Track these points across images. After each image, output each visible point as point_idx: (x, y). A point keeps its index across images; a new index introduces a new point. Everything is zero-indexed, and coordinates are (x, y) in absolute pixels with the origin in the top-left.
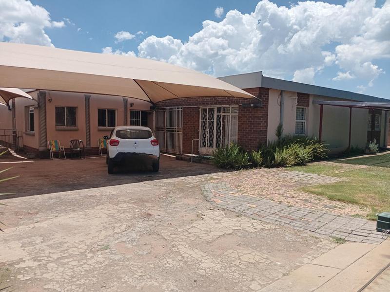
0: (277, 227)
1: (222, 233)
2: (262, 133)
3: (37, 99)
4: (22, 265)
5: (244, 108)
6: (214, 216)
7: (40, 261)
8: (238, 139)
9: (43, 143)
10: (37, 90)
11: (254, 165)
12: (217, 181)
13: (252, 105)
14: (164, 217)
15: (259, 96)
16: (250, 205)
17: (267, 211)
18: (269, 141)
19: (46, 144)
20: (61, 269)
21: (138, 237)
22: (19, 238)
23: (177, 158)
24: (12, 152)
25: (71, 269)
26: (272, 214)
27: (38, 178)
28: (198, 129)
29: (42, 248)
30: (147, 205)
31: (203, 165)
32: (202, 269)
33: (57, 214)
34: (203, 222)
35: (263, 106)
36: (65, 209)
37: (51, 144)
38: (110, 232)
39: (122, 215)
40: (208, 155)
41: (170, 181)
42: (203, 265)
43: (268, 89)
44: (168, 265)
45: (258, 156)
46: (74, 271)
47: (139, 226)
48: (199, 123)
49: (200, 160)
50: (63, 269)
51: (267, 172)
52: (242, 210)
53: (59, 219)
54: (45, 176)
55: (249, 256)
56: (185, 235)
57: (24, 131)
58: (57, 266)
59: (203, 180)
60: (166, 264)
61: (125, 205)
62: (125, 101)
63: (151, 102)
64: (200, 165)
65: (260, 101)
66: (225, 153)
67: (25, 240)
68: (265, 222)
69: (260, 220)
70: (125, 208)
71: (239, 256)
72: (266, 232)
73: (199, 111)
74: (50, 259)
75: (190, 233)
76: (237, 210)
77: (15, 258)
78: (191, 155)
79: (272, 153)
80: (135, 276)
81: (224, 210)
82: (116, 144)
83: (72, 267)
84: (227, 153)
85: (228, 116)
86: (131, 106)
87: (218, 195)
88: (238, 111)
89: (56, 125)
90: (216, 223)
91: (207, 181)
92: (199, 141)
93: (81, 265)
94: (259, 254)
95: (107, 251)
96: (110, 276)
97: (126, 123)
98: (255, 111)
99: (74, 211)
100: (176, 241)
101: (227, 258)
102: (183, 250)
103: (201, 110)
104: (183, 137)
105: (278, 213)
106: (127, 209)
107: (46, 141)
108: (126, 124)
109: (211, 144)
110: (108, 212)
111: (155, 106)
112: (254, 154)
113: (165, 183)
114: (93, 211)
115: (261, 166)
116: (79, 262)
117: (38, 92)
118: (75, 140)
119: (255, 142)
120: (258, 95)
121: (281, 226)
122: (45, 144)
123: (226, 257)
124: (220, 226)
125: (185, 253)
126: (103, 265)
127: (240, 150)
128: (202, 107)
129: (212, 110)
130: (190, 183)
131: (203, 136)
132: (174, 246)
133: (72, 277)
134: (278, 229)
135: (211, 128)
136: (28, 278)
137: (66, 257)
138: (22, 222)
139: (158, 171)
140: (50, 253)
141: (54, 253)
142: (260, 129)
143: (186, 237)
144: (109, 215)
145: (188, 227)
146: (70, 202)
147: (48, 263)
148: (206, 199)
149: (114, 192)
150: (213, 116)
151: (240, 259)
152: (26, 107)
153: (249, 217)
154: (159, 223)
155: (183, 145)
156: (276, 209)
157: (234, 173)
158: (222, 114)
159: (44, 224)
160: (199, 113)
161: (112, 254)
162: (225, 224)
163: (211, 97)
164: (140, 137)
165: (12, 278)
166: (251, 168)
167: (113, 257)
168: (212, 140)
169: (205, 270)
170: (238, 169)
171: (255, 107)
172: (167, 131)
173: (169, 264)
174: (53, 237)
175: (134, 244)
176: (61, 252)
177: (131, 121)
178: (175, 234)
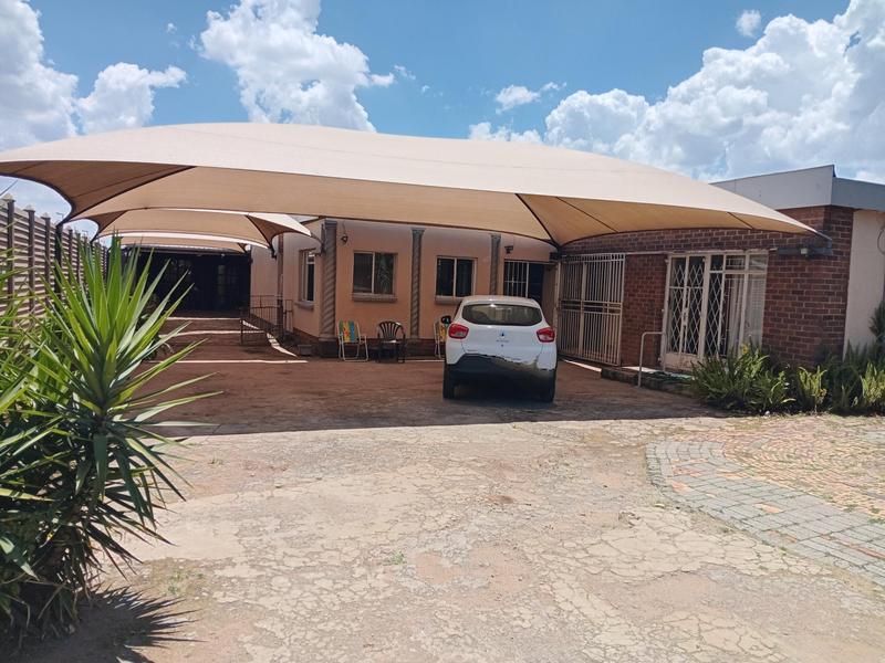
0: (825, 572)
1: (672, 568)
2: (831, 324)
3: (320, 237)
4: (229, 572)
5: (784, 257)
6: (661, 524)
7: (262, 568)
8: (764, 335)
9: (327, 326)
10: (321, 217)
11: (801, 404)
12: (692, 437)
13: (804, 251)
14: (540, 509)
15: (826, 227)
16: (764, 507)
17: (807, 526)
18: (849, 346)
19: (334, 328)
20: (296, 592)
21: (469, 547)
22: (237, 515)
23: (604, 375)
24: (273, 341)
25: (316, 595)
26: (821, 535)
27: (307, 396)
28: (662, 307)
29: (273, 543)
30: (508, 477)
31: (666, 395)
32: (597, 646)
33: (320, 475)
34: (630, 533)
35: (835, 252)
36: (338, 465)
37: (341, 329)
38: (415, 527)
39: (448, 492)
40: (681, 372)
41: (574, 427)
42: (603, 638)
43: (850, 211)
44: (520, 622)
45: (814, 383)
46: (319, 602)
47: (478, 522)
48: (664, 292)
49: (659, 383)
50: (299, 592)
51: (835, 425)
52: (739, 517)
53: (321, 484)
54: (320, 394)
55: (727, 634)
56: (577, 560)
57: (296, 300)
58: (289, 584)
59: (657, 432)
60: (515, 619)
61: (461, 471)
62: (496, 242)
63: (552, 242)
64: (660, 394)
65: (826, 240)
66: (727, 370)
67: (247, 522)
68: (797, 554)
69: (783, 549)
70: (458, 478)
71: (700, 630)
72: (792, 580)
73: (665, 265)
74: (282, 567)
75: (591, 556)
76: (726, 516)
77: (220, 556)
78: (637, 368)
79: (856, 377)
80: (440, 634)
81: (692, 512)
82: (462, 334)
83: (318, 592)
84: (732, 369)
85: (739, 276)
86: (508, 252)
87: (685, 472)
88: (766, 266)
89: (354, 291)
90: (662, 541)
91: (665, 435)
92: (663, 338)
93: (337, 589)
94: (755, 634)
95: (396, 568)
96: (388, 624)
97: (496, 289)
98: (814, 266)
99: (354, 471)
100: (553, 570)
101: (669, 632)
102: (563, 592)
103: (670, 261)
104: (623, 324)
105: (836, 535)
106: (462, 481)
107: (334, 321)
108: (494, 292)
109: (692, 345)
110: (420, 482)
111: (562, 252)
112: (802, 377)
113: (560, 431)
114: (391, 476)
115: (821, 409)
116: (335, 583)
117: (323, 221)
118: (388, 323)
119: (808, 344)
120: (821, 224)
121: (838, 571)
122: (331, 327)
123: (667, 628)
124: (672, 550)
125: (567, 600)
126: (380, 597)
127: (767, 364)
128: (672, 255)
129: (698, 262)
130: (621, 436)
131: (674, 324)
132: (545, 580)
133: (313, 613)
134: (828, 575)
135: (694, 306)
136: (231, 599)
137: (314, 569)
138: (251, 484)
139: (552, 400)
140: (285, 554)
141: (292, 556)
142: (826, 311)
143: (579, 565)
144: (421, 490)
145: (589, 540)
146: (351, 452)
147: (276, 575)
148: (653, 479)
149: (445, 440)
150: (700, 277)
151: (701, 638)
152: (301, 251)
153: (754, 536)
154: (524, 522)
155: (622, 345)
156: (834, 525)
157: (743, 420)
158: (724, 272)
159: (291, 494)
160: (666, 270)
161: (405, 575)
162: (685, 548)
163: (697, 229)
164: (516, 322)
165: (204, 594)
166: (794, 412)
167: (405, 582)
168: (696, 336)
169: (604, 650)
170: (758, 411)
171: (813, 256)
172: (586, 309)
173: (523, 620)
174: (301, 522)
175: (459, 560)
176: (306, 556)
177: (505, 284)
178: (553, 553)
